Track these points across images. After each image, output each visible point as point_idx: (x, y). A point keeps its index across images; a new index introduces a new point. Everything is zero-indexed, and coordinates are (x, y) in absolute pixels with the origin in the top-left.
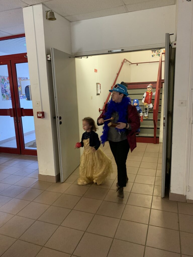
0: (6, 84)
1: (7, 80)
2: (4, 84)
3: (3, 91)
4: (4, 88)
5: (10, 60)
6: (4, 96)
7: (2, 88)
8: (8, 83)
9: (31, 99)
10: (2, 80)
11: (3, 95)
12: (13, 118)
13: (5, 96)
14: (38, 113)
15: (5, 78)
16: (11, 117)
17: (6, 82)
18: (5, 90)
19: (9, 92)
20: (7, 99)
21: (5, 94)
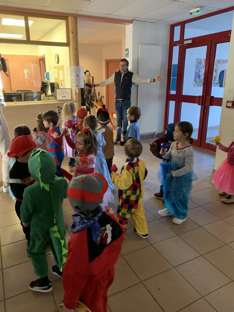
0: (201, 68)
1: (204, 64)
2: (200, 68)
3: (197, 76)
4: (198, 73)
5: (212, 40)
6: (196, 82)
7: (197, 73)
8: (203, 66)
9: (223, 86)
10: (198, 64)
11: (195, 80)
12: (200, 106)
13: (198, 82)
14: (228, 102)
15: (202, 61)
16: (198, 105)
17: (202, 65)
18: (198, 74)
19: (202, 77)
20: (198, 86)
21: (198, 79)
